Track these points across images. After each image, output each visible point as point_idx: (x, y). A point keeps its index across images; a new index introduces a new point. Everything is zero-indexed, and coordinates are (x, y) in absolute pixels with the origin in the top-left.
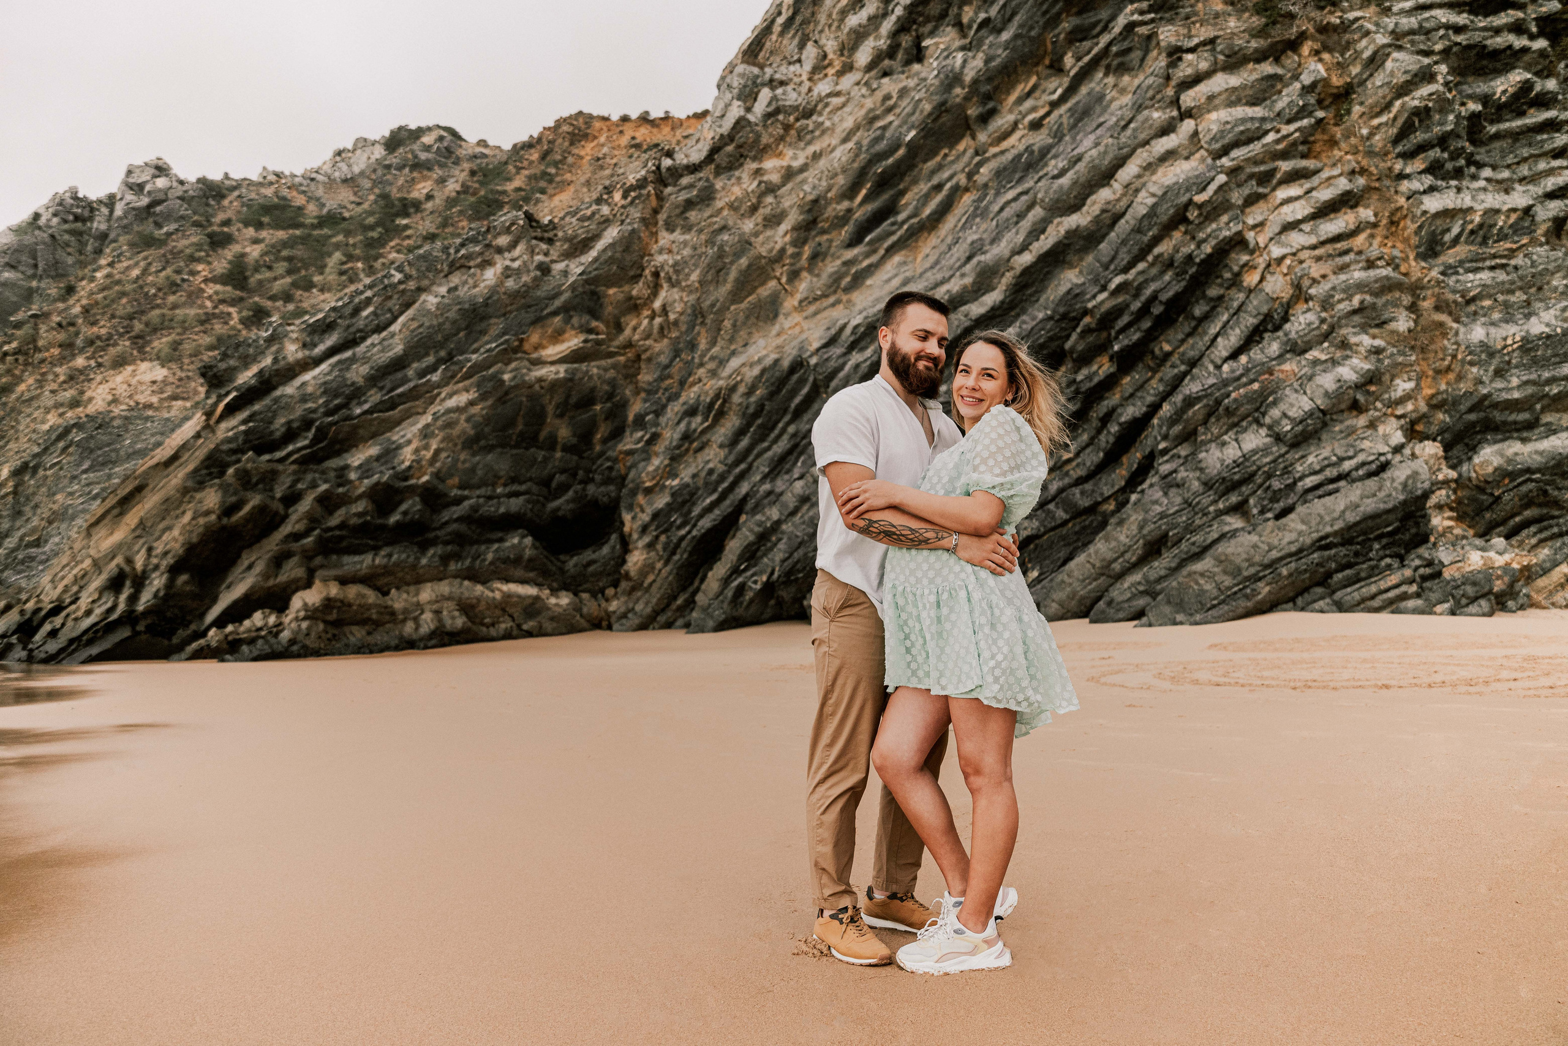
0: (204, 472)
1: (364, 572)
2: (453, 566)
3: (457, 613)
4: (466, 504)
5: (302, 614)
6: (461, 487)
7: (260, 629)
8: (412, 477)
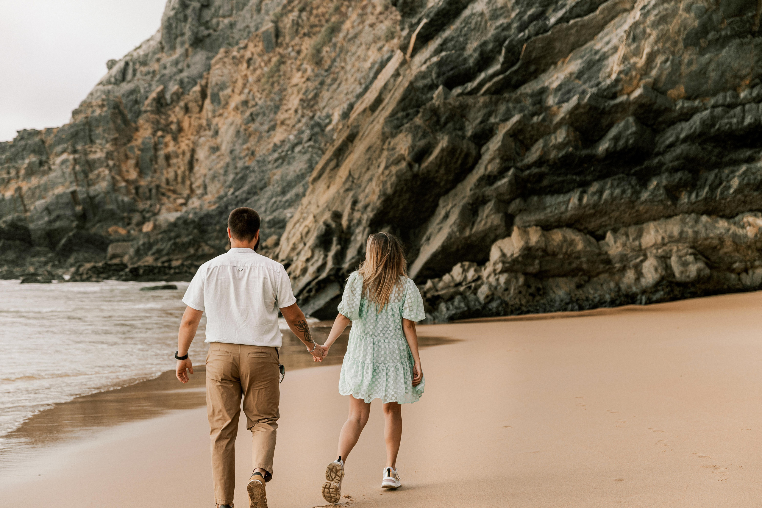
0: (400, 115)
1: (568, 214)
2: (684, 198)
3: (690, 258)
4: (697, 119)
5: (499, 266)
6: (688, 98)
7: (460, 284)
8: (621, 92)
